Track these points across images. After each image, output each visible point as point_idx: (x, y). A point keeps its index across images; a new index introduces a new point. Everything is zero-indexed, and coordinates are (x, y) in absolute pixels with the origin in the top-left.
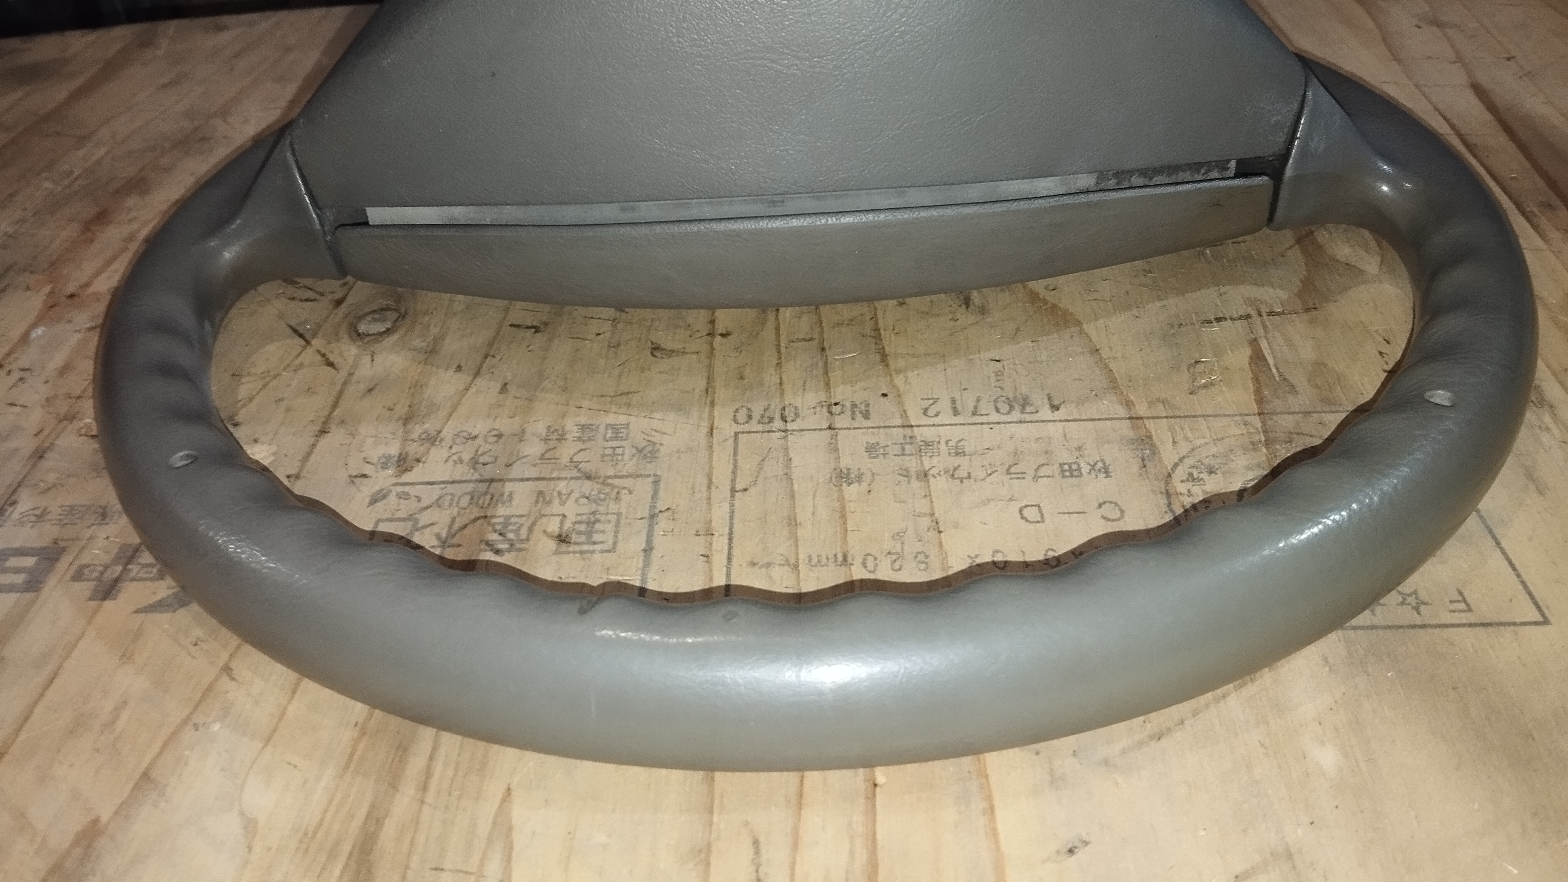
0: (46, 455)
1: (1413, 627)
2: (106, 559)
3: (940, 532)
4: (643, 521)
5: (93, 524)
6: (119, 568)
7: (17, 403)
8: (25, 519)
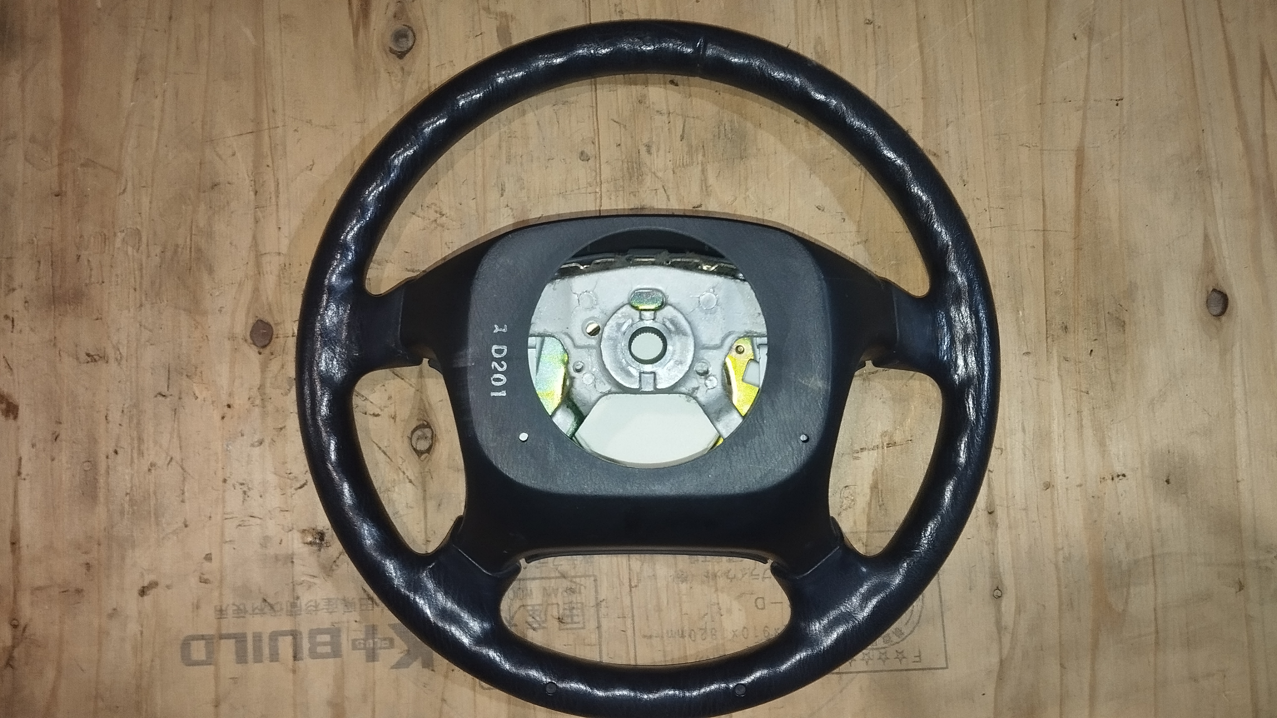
0: (294, 560)
1: (897, 670)
2: (362, 636)
3: (722, 615)
4: (593, 608)
5: (345, 612)
6: (371, 641)
7: (253, 515)
8: (309, 609)
